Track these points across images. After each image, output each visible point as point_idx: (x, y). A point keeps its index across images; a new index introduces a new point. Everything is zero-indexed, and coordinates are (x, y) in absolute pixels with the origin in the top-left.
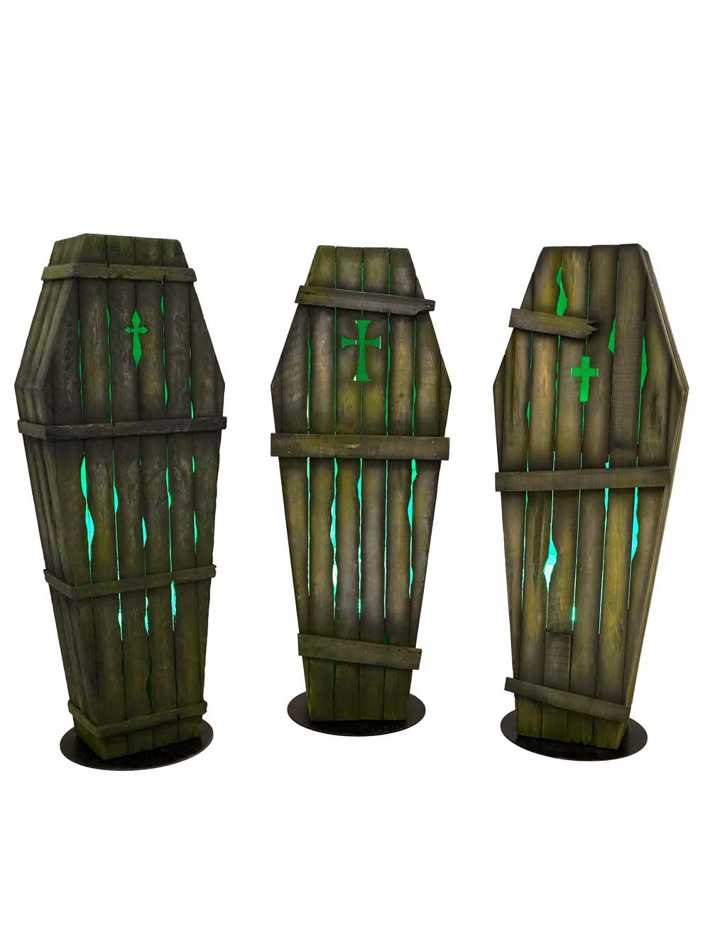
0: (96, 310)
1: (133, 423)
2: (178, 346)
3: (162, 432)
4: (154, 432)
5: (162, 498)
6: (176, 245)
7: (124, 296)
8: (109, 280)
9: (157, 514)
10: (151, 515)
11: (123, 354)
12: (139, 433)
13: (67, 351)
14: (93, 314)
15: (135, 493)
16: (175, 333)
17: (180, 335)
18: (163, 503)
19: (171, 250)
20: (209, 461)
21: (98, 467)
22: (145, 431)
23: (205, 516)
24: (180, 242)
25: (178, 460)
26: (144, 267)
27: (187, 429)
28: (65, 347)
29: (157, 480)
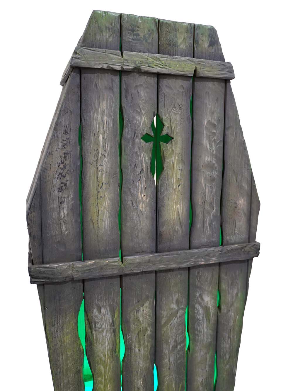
0: (103, 112)
1: (147, 257)
2: (207, 159)
3: (184, 265)
4: (174, 266)
5: (179, 341)
6: (212, 34)
7: (142, 93)
8: (122, 73)
9: (172, 360)
10: (165, 361)
11: (139, 170)
12: (154, 268)
13: (62, 166)
14: (100, 118)
15: (146, 338)
16: (206, 142)
17: (210, 145)
18: (179, 347)
19: (205, 38)
20: (237, 294)
21: (100, 312)
22: (162, 266)
23: (227, 356)
24: (216, 28)
25: (201, 296)
26: (170, 58)
27: (213, 260)
28: (60, 161)
29: (175, 321)
